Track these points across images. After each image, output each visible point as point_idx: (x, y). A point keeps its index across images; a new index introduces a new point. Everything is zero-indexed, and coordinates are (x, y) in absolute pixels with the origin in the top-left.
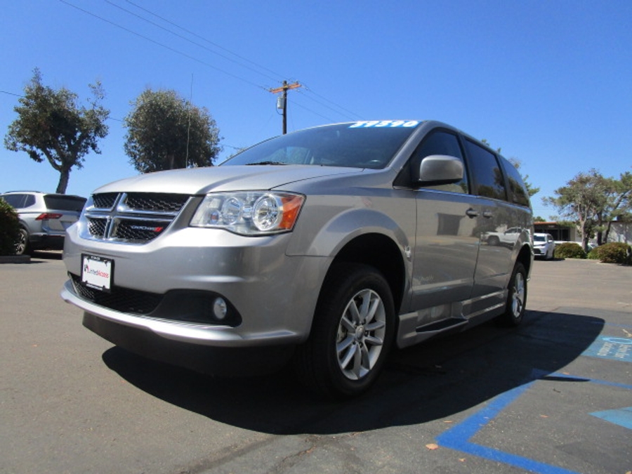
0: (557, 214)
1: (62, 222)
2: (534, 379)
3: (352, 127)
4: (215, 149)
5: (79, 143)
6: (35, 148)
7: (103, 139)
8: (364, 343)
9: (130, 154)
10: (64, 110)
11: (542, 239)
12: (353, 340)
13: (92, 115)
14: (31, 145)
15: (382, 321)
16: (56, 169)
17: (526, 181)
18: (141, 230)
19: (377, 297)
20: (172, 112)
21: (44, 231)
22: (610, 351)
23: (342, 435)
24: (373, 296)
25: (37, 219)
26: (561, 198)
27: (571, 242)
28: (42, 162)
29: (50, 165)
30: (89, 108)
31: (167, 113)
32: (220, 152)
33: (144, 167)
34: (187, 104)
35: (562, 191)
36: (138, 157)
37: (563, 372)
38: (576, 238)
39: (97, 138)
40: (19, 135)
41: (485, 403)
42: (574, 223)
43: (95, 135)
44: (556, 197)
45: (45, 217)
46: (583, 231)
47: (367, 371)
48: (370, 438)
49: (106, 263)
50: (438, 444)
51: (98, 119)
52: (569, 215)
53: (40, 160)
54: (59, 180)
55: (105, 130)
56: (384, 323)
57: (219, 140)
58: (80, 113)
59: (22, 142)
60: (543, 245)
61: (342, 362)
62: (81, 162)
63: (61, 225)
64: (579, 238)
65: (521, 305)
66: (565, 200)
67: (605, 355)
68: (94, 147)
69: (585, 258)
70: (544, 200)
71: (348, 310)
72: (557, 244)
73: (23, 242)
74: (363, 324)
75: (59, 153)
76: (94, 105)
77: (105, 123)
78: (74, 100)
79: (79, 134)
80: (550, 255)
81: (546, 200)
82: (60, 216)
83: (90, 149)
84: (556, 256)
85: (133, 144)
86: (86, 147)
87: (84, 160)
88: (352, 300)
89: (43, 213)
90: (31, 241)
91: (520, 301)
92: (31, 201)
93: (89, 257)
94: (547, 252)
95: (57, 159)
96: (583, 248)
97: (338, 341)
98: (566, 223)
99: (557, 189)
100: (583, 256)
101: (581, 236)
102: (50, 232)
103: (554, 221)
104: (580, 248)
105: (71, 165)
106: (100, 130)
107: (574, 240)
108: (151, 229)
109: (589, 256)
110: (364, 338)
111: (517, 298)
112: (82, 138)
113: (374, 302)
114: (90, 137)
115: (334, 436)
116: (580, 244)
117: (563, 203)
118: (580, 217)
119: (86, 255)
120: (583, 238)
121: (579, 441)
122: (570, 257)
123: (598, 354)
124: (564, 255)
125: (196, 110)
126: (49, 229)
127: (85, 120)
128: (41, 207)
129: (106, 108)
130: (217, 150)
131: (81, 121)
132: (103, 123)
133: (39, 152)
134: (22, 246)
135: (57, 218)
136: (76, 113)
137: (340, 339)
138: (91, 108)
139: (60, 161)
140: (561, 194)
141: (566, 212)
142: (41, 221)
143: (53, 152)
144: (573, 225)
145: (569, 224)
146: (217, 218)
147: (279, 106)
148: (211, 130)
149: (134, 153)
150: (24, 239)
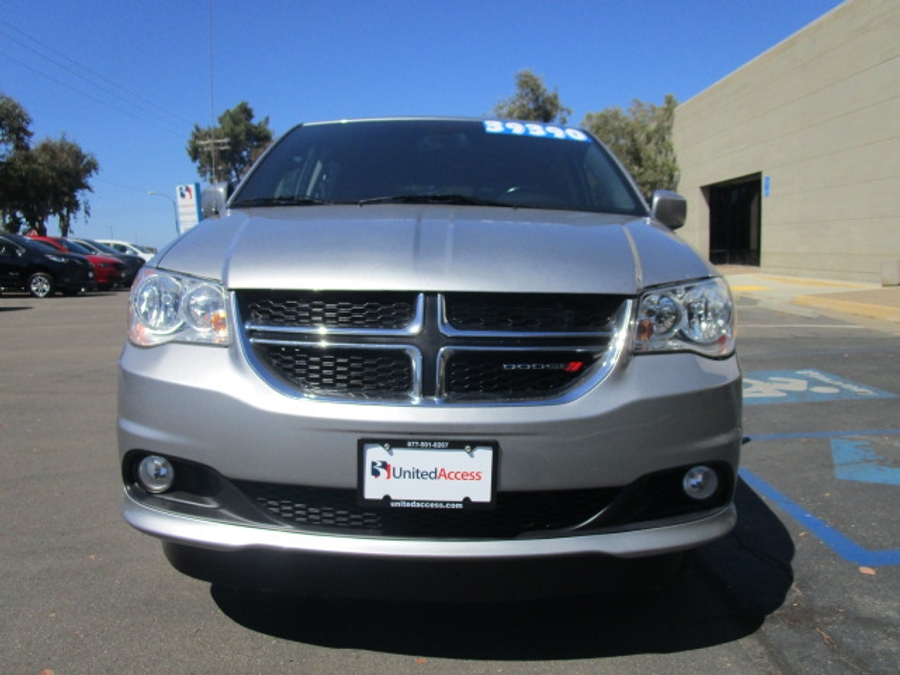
49: (471, 450)
93: (396, 446)
108: (555, 366)
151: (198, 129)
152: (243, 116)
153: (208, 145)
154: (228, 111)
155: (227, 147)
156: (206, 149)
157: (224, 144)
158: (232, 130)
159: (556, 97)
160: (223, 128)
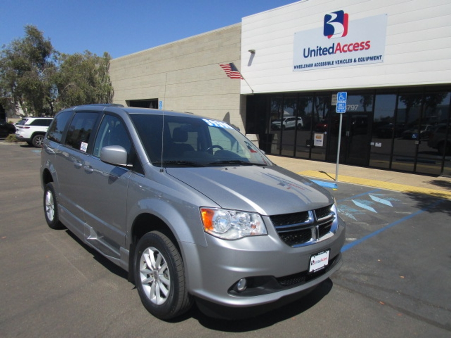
159: (49, 43)
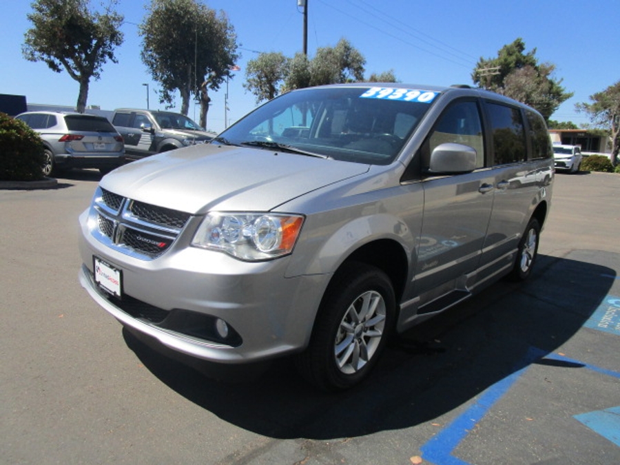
0: (589, 122)
1: (84, 143)
2: (528, 363)
3: (364, 95)
4: (233, 56)
5: (95, 52)
6: (52, 58)
7: (118, 47)
8: (363, 339)
9: (147, 62)
10: (78, 16)
11: (569, 152)
12: (351, 340)
13: (106, 20)
14: (49, 55)
15: (382, 316)
16: (75, 79)
17: (560, 85)
18: (145, 242)
19: (377, 296)
20: (188, 19)
21: (68, 153)
22: (612, 320)
23: (335, 440)
24: (374, 295)
25: (61, 140)
26: (595, 104)
27: (599, 154)
28: (61, 72)
29: (69, 76)
30: (103, 13)
31: (183, 18)
32: (238, 59)
33: (162, 77)
34: (203, 8)
35: (598, 97)
36: (155, 66)
37: (559, 354)
38: (606, 150)
39: (113, 46)
40: (35, 44)
41: (475, 398)
42: (606, 131)
43: (111, 43)
44: (591, 103)
45: (67, 139)
46: (613, 143)
47: (365, 362)
48: (361, 445)
49: (115, 271)
50: (422, 457)
51: (112, 26)
52: (602, 123)
53: (59, 71)
54: (79, 92)
55: (120, 36)
56: (384, 316)
57: (237, 47)
58: (94, 19)
59: (40, 51)
60: (569, 158)
61: (341, 360)
62: (100, 72)
63: (83, 146)
64: (609, 150)
65: (530, 259)
66: (599, 107)
67: (606, 326)
68: (111, 55)
69: (612, 172)
70: (578, 106)
71: (348, 314)
72: (584, 156)
73: (49, 163)
74: (362, 322)
75: (76, 62)
76: (108, 10)
77: (119, 29)
78: (86, 5)
79: (94, 42)
80: (575, 168)
81: (580, 106)
82: (82, 137)
83: (107, 58)
84: (581, 169)
85: (150, 53)
86: (102, 56)
87: (102, 70)
88: (352, 306)
89: (65, 135)
90: (56, 162)
91: (530, 255)
92: (52, 122)
93: (100, 261)
94: (573, 165)
95: (75, 69)
96: (611, 162)
97: (336, 343)
98: (597, 132)
99: (593, 95)
100: (610, 170)
101: (611, 148)
102: (74, 153)
103: (585, 129)
104: (609, 161)
105: (90, 76)
106: (115, 37)
107: (603, 152)
108: (154, 243)
109: (616, 170)
110: (364, 334)
111: (527, 253)
112: (98, 46)
113: (374, 300)
114: (105, 45)
115: (327, 442)
116: (609, 156)
117: (597, 110)
118: (613, 127)
119: (98, 258)
120: (613, 150)
121: (556, 456)
122: (597, 170)
123: (599, 325)
124: (589, 168)
125: (212, 14)
126: (73, 150)
127: (100, 27)
128: (62, 129)
129: (120, 14)
130: (235, 57)
131: (95, 28)
132: (117, 30)
133: (57, 61)
134: (49, 166)
135: (80, 139)
136: (89, 19)
137: (339, 340)
138: (105, 14)
139: (78, 71)
140: (597, 99)
141: (599, 119)
142: (63, 143)
143: (71, 62)
144: (605, 134)
145: (601, 133)
146: (218, 235)
147: (299, 3)
148: (229, 35)
149: (150, 62)
150: (50, 160)
151: (482, 60)
152: (516, 49)
153: (484, 72)
154: (505, 46)
155: (498, 73)
156: (482, 75)
157: (495, 71)
158: (506, 60)
160: (499, 59)
